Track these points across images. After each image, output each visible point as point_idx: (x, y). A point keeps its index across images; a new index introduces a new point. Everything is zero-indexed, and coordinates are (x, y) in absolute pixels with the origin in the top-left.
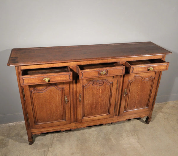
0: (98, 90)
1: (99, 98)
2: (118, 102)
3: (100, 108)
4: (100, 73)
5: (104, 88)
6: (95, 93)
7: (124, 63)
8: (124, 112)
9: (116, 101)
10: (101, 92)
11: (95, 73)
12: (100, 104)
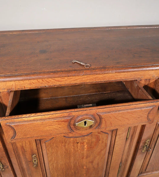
0: (79, 144)
1: (83, 158)
2: (126, 160)
3: (86, 174)
4: (74, 125)
5: (94, 140)
6: (72, 150)
7: (151, 81)
8: (138, 175)
9: (124, 159)
10: (88, 148)
11: (56, 126)
12: (85, 167)
